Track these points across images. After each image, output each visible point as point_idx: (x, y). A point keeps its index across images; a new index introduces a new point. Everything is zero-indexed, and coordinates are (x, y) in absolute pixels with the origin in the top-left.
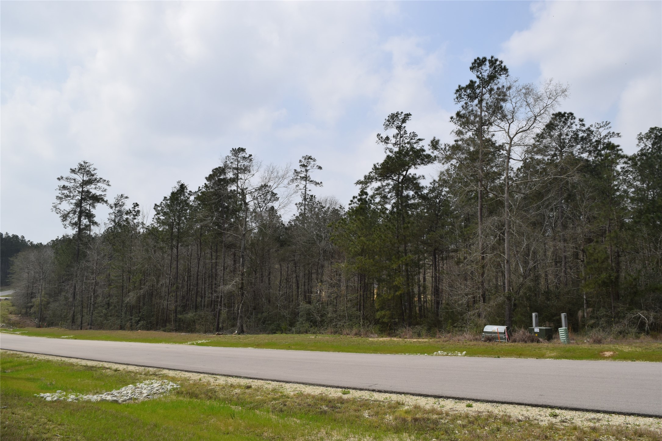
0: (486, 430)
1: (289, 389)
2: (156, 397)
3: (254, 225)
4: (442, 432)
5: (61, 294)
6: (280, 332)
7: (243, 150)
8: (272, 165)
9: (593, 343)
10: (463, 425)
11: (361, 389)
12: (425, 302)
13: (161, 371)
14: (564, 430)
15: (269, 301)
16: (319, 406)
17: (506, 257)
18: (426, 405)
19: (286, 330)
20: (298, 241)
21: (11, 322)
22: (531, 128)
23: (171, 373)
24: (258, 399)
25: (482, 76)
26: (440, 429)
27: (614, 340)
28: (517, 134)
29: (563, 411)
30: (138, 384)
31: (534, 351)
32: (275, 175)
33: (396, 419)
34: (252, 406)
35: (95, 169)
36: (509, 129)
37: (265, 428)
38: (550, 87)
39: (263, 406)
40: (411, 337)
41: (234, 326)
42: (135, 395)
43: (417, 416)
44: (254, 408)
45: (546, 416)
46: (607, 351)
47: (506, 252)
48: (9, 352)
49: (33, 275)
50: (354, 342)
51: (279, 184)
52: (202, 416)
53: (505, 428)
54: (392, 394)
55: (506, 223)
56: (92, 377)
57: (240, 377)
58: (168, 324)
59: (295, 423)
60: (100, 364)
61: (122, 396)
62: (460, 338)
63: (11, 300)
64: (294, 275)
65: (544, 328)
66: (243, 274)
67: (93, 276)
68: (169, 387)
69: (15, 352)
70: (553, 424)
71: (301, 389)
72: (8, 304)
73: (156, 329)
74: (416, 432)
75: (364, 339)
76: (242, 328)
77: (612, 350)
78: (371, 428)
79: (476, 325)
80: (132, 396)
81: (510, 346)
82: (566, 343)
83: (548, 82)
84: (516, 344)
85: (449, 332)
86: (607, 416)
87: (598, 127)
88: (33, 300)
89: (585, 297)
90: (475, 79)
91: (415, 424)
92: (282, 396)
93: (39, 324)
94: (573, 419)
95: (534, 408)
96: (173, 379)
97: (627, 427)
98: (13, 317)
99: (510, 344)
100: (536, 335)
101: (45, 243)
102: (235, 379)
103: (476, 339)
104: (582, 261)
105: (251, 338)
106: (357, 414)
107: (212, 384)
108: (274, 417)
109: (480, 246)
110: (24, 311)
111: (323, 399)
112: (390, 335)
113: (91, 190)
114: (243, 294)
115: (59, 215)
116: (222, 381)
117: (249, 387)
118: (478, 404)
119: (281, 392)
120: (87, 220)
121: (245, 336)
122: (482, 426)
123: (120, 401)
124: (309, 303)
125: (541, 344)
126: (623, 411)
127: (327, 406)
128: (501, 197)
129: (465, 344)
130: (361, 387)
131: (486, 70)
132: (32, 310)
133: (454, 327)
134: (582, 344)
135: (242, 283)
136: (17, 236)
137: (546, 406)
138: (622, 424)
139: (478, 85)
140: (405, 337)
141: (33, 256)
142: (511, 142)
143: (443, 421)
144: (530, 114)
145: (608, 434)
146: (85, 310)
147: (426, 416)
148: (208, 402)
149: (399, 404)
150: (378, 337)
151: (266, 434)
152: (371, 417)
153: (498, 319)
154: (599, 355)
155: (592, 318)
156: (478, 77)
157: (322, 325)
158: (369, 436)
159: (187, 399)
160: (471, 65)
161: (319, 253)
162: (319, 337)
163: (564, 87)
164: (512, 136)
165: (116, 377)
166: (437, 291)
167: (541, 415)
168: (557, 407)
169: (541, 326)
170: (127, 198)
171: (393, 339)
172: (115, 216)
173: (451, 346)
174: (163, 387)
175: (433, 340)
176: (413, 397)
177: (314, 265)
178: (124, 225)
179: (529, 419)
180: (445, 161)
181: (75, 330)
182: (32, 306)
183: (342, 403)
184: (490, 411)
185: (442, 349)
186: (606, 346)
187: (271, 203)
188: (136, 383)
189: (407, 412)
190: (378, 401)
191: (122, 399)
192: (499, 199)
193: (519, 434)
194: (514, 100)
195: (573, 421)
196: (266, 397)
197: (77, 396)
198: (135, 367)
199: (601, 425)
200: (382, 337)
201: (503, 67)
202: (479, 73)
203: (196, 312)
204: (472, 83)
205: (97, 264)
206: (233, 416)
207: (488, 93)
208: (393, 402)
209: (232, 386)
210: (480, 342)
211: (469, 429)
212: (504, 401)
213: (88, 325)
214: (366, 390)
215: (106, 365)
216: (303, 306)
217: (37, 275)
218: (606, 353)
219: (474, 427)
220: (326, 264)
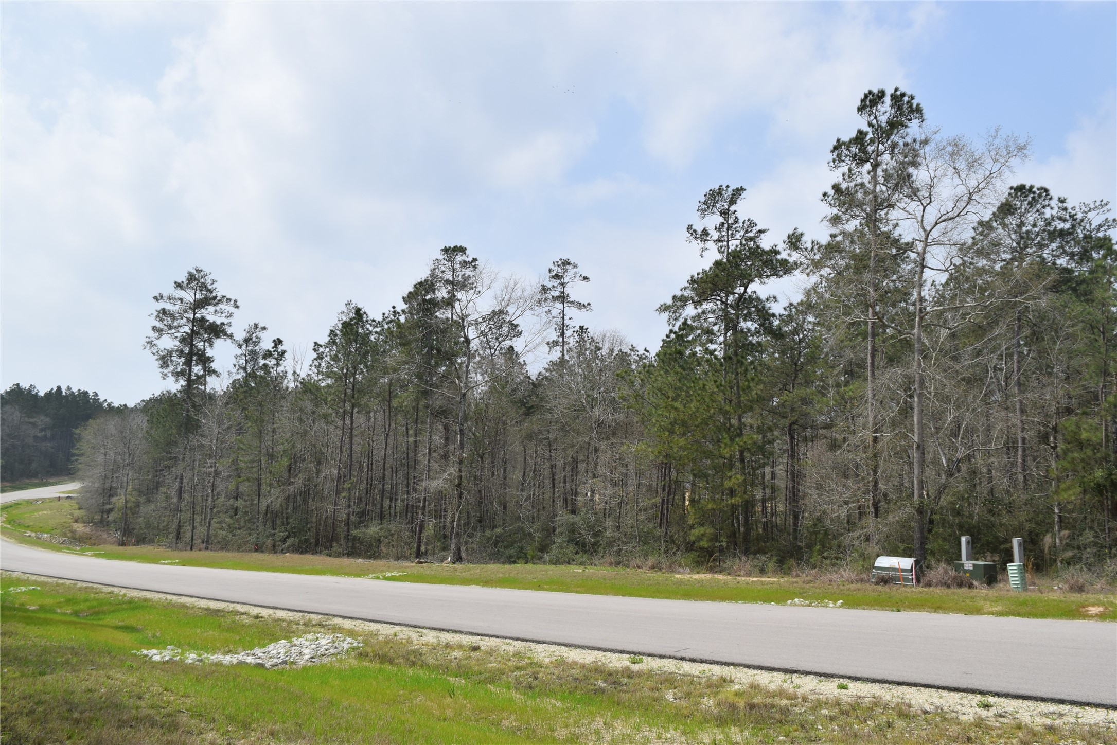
0: (868, 725)
1: (543, 654)
2: (325, 660)
3: (479, 378)
4: (795, 727)
5: (157, 490)
6: (523, 562)
7: (462, 250)
8: (513, 277)
9: (1068, 592)
10: (830, 717)
11: (661, 657)
12: (774, 513)
13: (330, 620)
14: (999, 728)
15: (505, 508)
16: (592, 680)
17: (916, 439)
18: (769, 683)
19: (533, 558)
20: (555, 406)
21: (77, 536)
22: (962, 214)
23: (347, 624)
24: (492, 667)
25: (877, 122)
26: (793, 722)
27: (1109, 587)
28: (936, 224)
29: (1002, 700)
30: (295, 639)
31: (963, 602)
32: (519, 294)
33: (719, 704)
34: (482, 678)
35: (214, 282)
36: (923, 216)
37: (505, 714)
38: (997, 141)
39: (499, 679)
40: (749, 574)
41: (445, 549)
42: (291, 657)
43: (755, 701)
44: (485, 682)
45: (972, 707)
46: (1093, 605)
47: (916, 430)
48: (80, 584)
49: (112, 458)
50: (650, 580)
51: (525, 310)
52: (401, 692)
53: (900, 724)
54: (713, 666)
55: (917, 379)
56: (220, 626)
57: (461, 632)
58: (335, 544)
59: (554, 707)
60: (231, 607)
61: (271, 657)
62: (834, 576)
63: (77, 498)
64: (548, 464)
65: (982, 563)
66: (461, 462)
67: (211, 461)
68: (346, 646)
69: (90, 585)
70: (982, 720)
71: (562, 654)
72: (72, 506)
73: (315, 553)
74: (752, 725)
75: (666, 575)
76: (459, 554)
77: (1103, 605)
78: (678, 717)
79: (862, 555)
80: (287, 658)
81: (921, 593)
82: (1020, 589)
83: (993, 133)
84: (931, 589)
85: (814, 567)
86: (1076, 709)
87: (1086, 210)
88: (114, 499)
89: (1056, 511)
90: (865, 128)
91: (751, 714)
92: (531, 664)
93: (123, 541)
94: (1017, 712)
95: (952, 693)
96: (351, 633)
97: (1109, 728)
98: (80, 528)
99: (920, 589)
100: (968, 575)
101: (131, 405)
102: (452, 635)
103: (862, 580)
104: (1052, 447)
105: (476, 569)
106: (656, 694)
107: (415, 642)
108: (518, 697)
109: (871, 419)
110: (97, 517)
111: (598, 670)
112: (711, 570)
113: (208, 317)
114: (460, 496)
115: (156, 357)
116: (431, 637)
117: (476, 649)
118: (858, 684)
119: (529, 658)
120: (200, 367)
121: (464, 566)
122: (862, 719)
123: (268, 665)
124: (573, 512)
125: (975, 590)
126: (1104, 702)
127: (605, 681)
128: (907, 333)
129: (842, 587)
130: (661, 653)
131: (885, 110)
132: (111, 517)
133: (824, 557)
134: (1048, 592)
135: (461, 477)
136: (87, 392)
137: (973, 691)
138: (1101, 722)
139: (871, 139)
140: (738, 573)
141: (112, 426)
142: (926, 239)
143: (797, 710)
144: (961, 190)
145: (1075, 738)
146: (198, 518)
147: (769, 701)
148: (411, 672)
149: (725, 681)
150: (692, 572)
151: (506, 723)
152: (678, 701)
153: (902, 546)
154: (1078, 611)
155: (1068, 546)
156: (870, 125)
157: (595, 551)
158: (675, 729)
159: (376, 666)
160: (859, 103)
161: (591, 427)
162: (590, 570)
163: (1022, 141)
164: (928, 229)
165: (257, 627)
166: (794, 496)
167: (962, 705)
168: (991, 692)
169: (977, 560)
170: (264, 328)
171: (716, 576)
172: (246, 360)
173: (818, 590)
174: (336, 644)
175: (786, 579)
176: (749, 671)
177: (581, 447)
178: (261, 377)
179: (942, 709)
180: (811, 270)
181: (181, 550)
182: (110, 511)
183: (630, 677)
184: (876, 695)
185: (801, 595)
186: (1091, 597)
187: (509, 342)
188: (290, 637)
189: (737, 694)
190: (689, 675)
191: (270, 663)
192: (905, 338)
193: (924, 733)
194: (932, 165)
195: (1017, 716)
196: (505, 664)
197: (199, 655)
198: (287, 612)
199: (1064, 724)
200: (698, 573)
201: (915, 106)
202: (872, 118)
203: (381, 524)
204: (861, 134)
205: (217, 440)
206: (452, 693)
207: (888, 152)
208: (714, 677)
209: (448, 646)
210: (868, 585)
211: (841, 723)
212: (901, 680)
213: (203, 542)
214: (670, 657)
215: (239, 608)
216: (563, 517)
217: (119, 459)
218: (1090, 608)
219: (848, 720)
220: (603, 445)
